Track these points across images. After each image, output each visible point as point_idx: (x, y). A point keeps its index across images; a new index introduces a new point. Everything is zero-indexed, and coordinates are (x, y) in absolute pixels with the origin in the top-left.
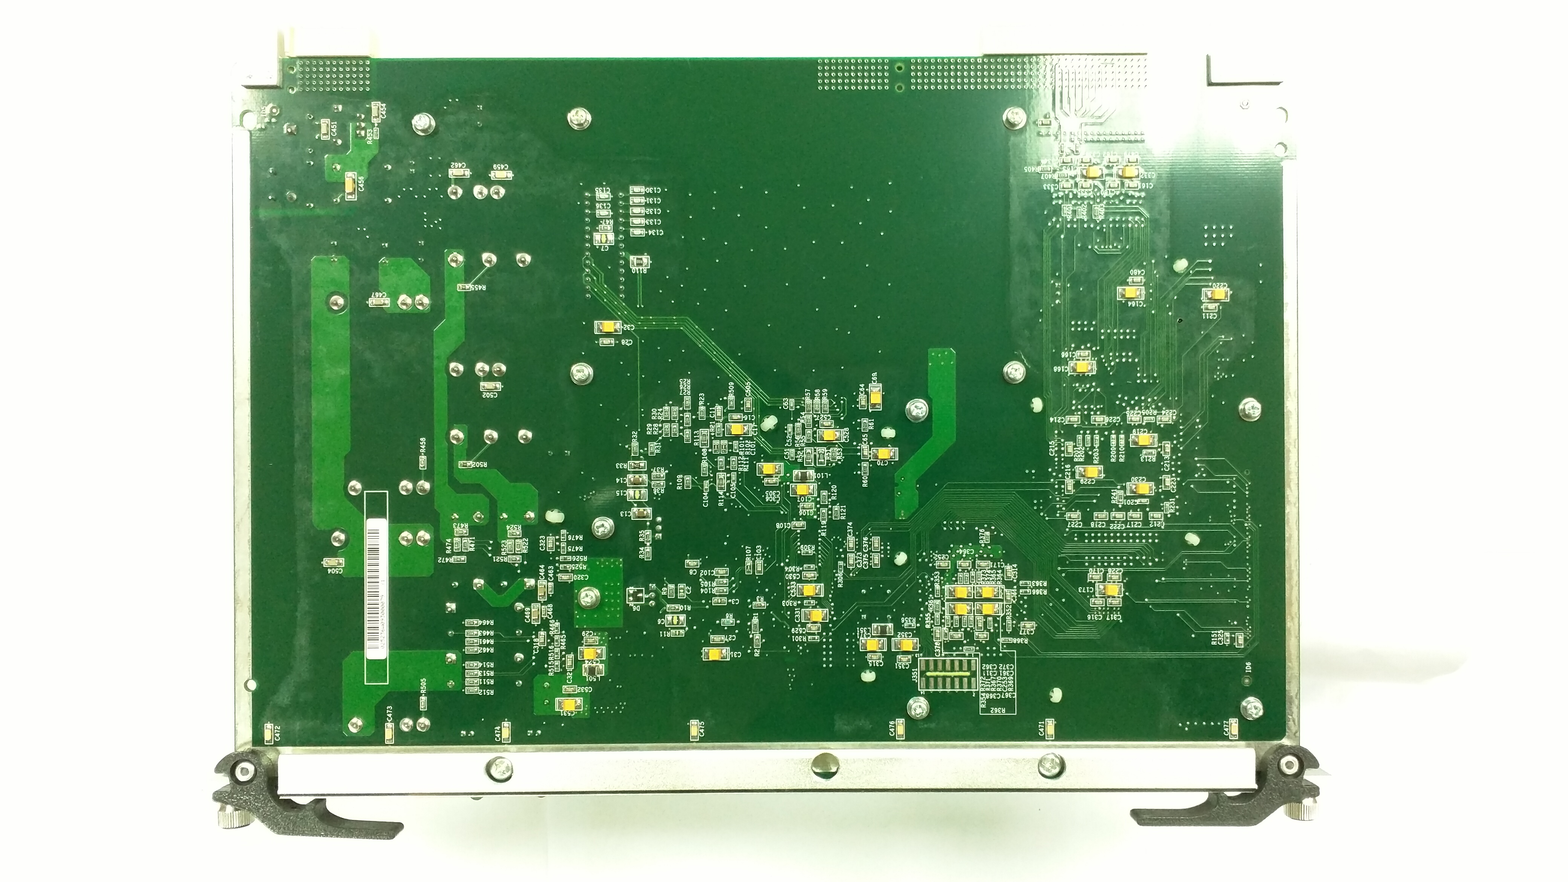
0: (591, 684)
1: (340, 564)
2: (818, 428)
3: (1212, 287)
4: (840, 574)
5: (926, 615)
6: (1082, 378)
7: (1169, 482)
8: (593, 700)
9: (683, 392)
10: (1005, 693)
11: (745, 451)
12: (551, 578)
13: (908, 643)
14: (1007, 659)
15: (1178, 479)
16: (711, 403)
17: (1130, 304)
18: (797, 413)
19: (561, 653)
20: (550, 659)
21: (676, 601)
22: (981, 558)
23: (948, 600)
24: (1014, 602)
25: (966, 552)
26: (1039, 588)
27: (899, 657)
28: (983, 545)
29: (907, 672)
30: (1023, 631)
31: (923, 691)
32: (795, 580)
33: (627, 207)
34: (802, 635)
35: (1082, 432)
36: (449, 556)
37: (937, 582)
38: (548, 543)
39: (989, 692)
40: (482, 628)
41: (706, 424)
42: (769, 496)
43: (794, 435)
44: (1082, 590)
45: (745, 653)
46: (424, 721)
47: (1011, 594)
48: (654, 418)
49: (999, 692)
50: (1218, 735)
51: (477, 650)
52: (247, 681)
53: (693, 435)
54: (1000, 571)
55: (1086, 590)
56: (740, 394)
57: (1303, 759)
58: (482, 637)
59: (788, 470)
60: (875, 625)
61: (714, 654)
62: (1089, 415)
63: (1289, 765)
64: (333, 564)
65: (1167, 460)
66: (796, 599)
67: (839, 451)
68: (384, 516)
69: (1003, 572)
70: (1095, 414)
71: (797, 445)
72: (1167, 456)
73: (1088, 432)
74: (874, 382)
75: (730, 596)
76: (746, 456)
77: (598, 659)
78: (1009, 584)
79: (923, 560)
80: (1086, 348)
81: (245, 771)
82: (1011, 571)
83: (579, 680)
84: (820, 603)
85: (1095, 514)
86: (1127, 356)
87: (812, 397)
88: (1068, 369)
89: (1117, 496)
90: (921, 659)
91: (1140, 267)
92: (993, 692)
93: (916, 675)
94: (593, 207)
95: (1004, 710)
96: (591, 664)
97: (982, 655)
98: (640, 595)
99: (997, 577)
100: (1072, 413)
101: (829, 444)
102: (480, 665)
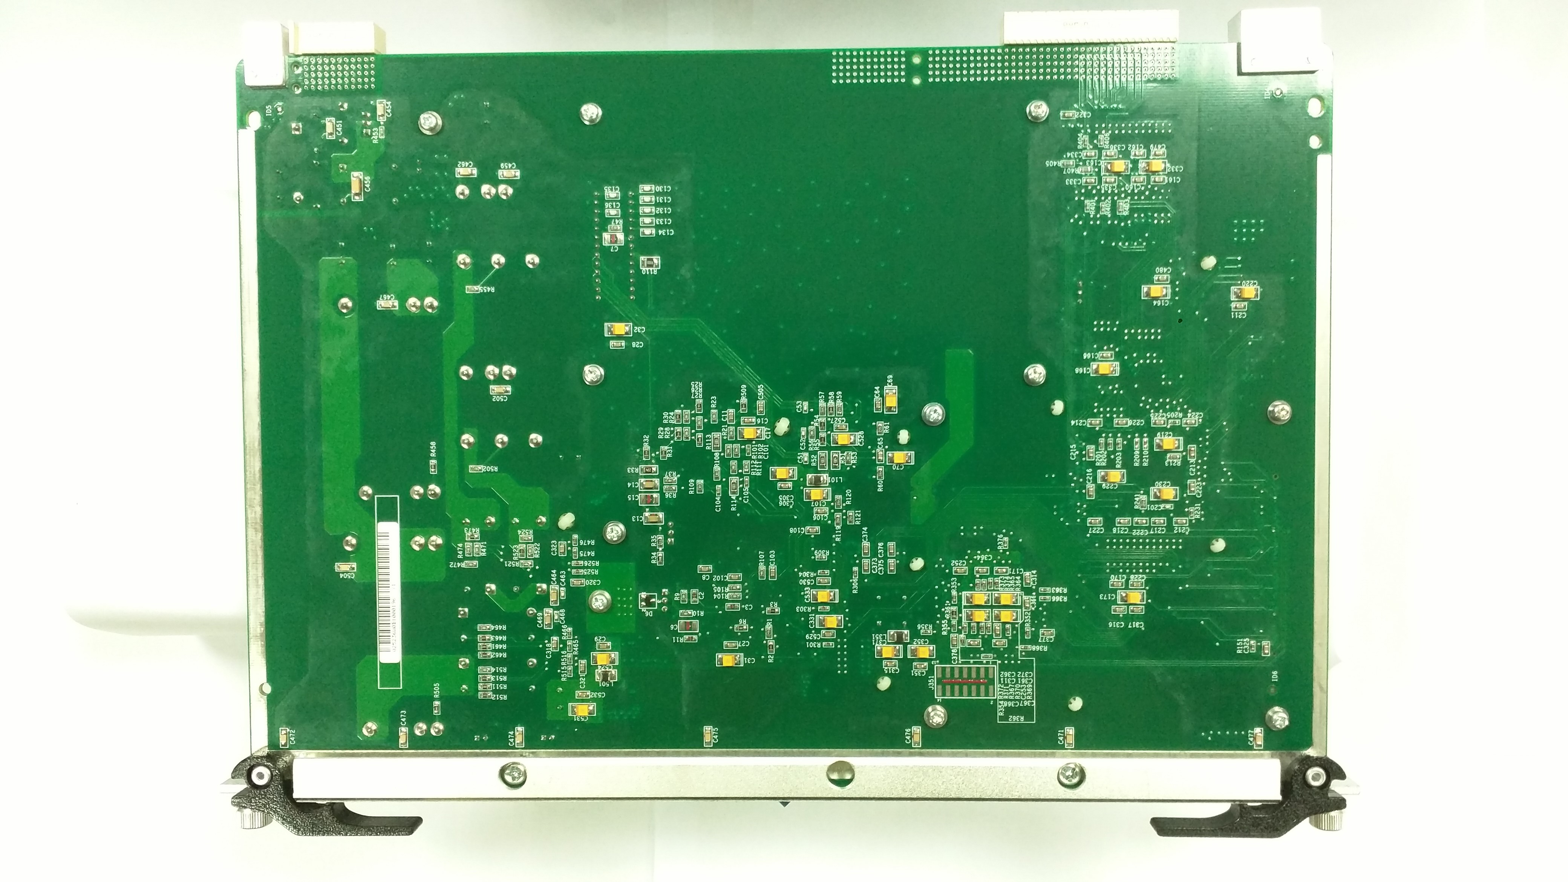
0: (603, 689)
1: (353, 569)
2: (832, 431)
3: (1241, 284)
4: (855, 580)
5: (943, 622)
6: (1105, 379)
7: (1195, 487)
8: (605, 705)
9: (695, 395)
10: (1024, 701)
11: (758, 455)
12: (563, 583)
13: (925, 650)
14: (1025, 666)
15: (1204, 483)
16: (722, 407)
17: (1155, 303)
18: (810, 417)
19: (574, 658)
20: (563, 664)
21: (688, 606)
22: (999, 564)
23: (965, 607)
24: (1033, 609)
25: (984, 557)
26: (1059, 594)
27: (915, 664)
28: (1001, 551)
29: (923, 680)
30: (1042, 638)
31: (939, 699)
32: (810, 586)
33: (637, 206)
34: (816, 641)
35: (1104, 435)
36: (461, 561)
37: (954, 588)
38: (559, 547)
39: (1008, 700)
40: (494, 633)
41: (718, 428)
42: (783, 501)
43: (807, 438)
44: (1103, 597)
45: (758, 659)
46: (439, 726)
47: (1030, 600)
48: (665, 422)
49: (1017, 700)
50: (1242, 744)
51: (491, 655)
52: (262, 685)
53: (705, 439)
54: (1018, 578)
55: (1107, 597)
56: (752, 397)
57: (1330, 770)
58: (495, 642)
59: (802, 474)
60: (892, 632)
61: (728, 660)
62: (1112, 419)
63: (1315, 776)
64: (345, 568)
65: (1192, 464)
66: (810, 604)
67: (853, 455)
68: (396, 520)
69: (1021, 579)
70: (1118, 417)
71: (811, 449)
72: (1193, 460)
73: (1110, 435)
74: (890, 384)
75: (744, 602)
76: (759, 460)
77: (611, 665)
78: (1028, 591)
79: (940, 566)
80: (1109, 349)
81: (261, 776)
82: (1030, 576)
83: (592, 685)
84: (835, 609)
85: (1118, 520)
86: (1151, 358)
87: (826, 400)
88: (1090, 370)
89: (1140, 499)
90: (937, 666)
91: (1166, 265)
92: (1011, 700)
93: (933, 683)
94: (603, 208)
95: (1022, 718)
96: (603, 670)
97: (1000, 662)
98: (653, 600)
99: (1015, 583)
100: (1095, 416)
101: (843, 448)
102: (493, 670)
